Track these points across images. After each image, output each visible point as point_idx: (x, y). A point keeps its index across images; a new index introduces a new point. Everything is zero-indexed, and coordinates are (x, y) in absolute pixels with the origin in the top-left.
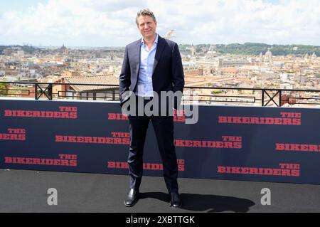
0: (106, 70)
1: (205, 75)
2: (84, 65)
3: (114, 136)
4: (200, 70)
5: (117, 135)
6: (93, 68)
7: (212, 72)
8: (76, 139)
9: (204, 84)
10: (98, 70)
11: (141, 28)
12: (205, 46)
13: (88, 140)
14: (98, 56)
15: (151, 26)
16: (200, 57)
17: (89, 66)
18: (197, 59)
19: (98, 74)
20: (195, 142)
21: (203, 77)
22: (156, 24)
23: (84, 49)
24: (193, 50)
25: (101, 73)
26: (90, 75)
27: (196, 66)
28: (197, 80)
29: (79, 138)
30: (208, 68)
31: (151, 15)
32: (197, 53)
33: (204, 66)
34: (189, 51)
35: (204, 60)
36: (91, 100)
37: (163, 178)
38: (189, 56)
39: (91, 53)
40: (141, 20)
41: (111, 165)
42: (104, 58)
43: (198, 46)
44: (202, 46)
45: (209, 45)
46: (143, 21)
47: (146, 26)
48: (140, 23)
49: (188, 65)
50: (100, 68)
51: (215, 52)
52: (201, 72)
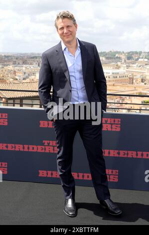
0: (33, 77)
1: (135, 84)
2: (10, 71)
3: (46, 144)
4: (130, 78)
5: (49, 144)
6: (20, 75)
7: (142, 81)
8: (7, 147)
9: (135, 93)
10: (24, 77)
11: (60, 32)
12: (136, 53)
13: (19, 147)
14: (25, 62)
15: (71, 29)
16: (131, 65)
17: (15, 72)
18: (128, 67)
19: (24, 81)
20: (130, 152)
21: (134, 85)
22: (76, 27)
23: (10, 54)
24: (123, 57)
25: (27, 80)
26: (16, 82)
27: (126, 74)
28: (127, 89)
29: (10, 145)
30: (138, 77)
31: (71, 18)
32: (127, 61)
33: (134, 74)
34: (120, 58)
35: (134, 68)
36: (17, 107)
37: (94, 188)
38: (119, 64)
39: (17, 59)
40: (61, 23)
41: (42, 173)
42: (31, 64)
43: (129, 53)
44: (133, 53)
45: (141, 53)
46: (62, 24)
47: (65, 31)
48: (60, 27)
49: (118, 73)
50: (26, 75)
51: (146, 60)
52: (131, 80)
